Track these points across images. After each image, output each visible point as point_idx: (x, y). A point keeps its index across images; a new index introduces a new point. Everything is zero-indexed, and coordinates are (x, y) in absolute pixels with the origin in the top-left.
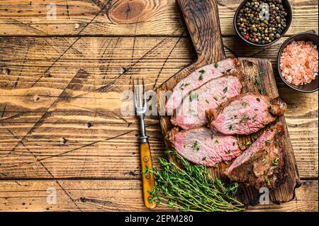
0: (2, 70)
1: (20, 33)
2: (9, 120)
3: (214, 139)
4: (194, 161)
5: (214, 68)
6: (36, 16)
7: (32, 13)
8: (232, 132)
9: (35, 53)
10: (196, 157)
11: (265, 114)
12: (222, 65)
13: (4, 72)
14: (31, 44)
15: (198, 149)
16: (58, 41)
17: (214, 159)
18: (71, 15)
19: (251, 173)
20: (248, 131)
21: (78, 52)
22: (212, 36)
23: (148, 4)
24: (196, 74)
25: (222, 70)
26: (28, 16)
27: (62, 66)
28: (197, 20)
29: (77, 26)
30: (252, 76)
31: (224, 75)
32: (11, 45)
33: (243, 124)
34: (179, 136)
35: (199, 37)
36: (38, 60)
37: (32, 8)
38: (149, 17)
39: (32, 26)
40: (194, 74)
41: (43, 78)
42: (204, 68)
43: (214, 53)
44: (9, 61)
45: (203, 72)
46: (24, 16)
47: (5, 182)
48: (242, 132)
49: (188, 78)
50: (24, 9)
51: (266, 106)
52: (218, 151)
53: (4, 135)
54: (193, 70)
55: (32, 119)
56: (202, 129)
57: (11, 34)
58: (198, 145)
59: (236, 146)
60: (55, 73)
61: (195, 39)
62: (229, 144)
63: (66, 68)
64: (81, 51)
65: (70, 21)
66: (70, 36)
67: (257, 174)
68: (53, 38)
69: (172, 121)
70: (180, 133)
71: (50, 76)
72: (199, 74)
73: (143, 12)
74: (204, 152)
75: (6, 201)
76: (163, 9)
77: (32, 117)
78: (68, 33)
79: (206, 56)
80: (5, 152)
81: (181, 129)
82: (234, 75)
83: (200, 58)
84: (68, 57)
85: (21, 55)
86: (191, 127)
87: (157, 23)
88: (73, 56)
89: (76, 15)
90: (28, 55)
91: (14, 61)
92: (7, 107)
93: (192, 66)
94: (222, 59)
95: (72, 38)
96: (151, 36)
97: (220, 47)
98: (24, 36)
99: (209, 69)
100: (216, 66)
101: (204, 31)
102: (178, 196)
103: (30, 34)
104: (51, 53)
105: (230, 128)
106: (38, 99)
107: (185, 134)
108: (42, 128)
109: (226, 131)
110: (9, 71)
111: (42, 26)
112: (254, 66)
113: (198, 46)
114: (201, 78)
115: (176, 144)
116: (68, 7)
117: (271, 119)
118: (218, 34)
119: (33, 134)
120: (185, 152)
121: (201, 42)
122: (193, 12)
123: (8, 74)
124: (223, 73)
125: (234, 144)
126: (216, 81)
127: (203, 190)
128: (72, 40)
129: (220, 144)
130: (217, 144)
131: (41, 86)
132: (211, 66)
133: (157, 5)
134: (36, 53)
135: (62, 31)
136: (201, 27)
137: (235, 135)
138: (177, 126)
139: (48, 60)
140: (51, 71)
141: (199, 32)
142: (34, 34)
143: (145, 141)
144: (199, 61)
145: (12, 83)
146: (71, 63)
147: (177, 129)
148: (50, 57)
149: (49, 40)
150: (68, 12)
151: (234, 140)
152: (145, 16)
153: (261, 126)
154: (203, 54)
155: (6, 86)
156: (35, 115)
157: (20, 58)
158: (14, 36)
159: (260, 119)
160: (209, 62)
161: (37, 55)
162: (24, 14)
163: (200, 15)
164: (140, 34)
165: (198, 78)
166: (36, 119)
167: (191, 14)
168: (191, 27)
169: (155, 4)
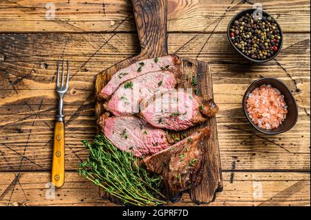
0: (40, 64)
1: (58, 30)
2: (46, 113)
3: (143, 130)
4: (121, 148)
5: (153, 62)
6: (74, 14)
7: (70, 11)
8: (161, 125)
9: (72, 49)
10: (123, 145)
11: (196, 113)
12: (162, 61)
13: (42, 66)
14: (69, 40)
15: (126, 137)
16: (94, 37)
17: (141, 150)
18: (107, 13)
19: (166, 165)
20: (177, 127)
21: (114, 48)
22: (157, 33)
23: (181, 3)
24: (136, 66)
25: (161, 65)
26: (66, 14)
27: (97, 61)
28: (146, 16)
29: (113, 23)
30: (190, 76)
31: (163, 69)
32: (49, 41)
33: (173, 119)
34: (108, 121)
35: (145, 32)
36: (74, 55)
37: (70, 6)
38: (181, 14)
39: (69, 23)
40: (134, 65)
41: (79, 72)
42: (144, 61)
43: (157, 50)
44: (48, 56)
45: (142, 64)
46: (63, 14)
47: (41, 174)
48: (172, 127)
49: (128, 68)
50: (63, 8)
51: (198, 105)
52: (146, 142)
53: (40, 127)
54: (134, 61)
55: (69, 112)
56: (132, 118)
57: (50, 30)
58: (127, 133)
59: (164, 139)
60: (91, 67)
61: (141, 33)
62: (158, 136)
63: (102, 62)
64: (116, 46)
65: (106, 18)
66: (106, 32)
67: (171, 168)
68: (89, 35)
69: (105, 105)
70: (110, 118)
71: (86, 70)
72: (139, 66)
73: (176, 10)
74: (132, 141)
75: (41, 192)
76: (194, 7)
77: (68, 110)
78: (104, 30)
79: (149, 51)
80: (42, 144)
81: (112, 115)
82: (171, 71)
83: (144, 52)
84: (104, 53)
85: (59, 51)
86: (122, 114)
87: (189, 20)
88: (109, 52)
89: (111, 13)
90: (65, 51)
91: (51, 56)
92: (44, 101)
93: (134, 58)
94: (163, 55)
95: (108, 35)
96: (183, 32)
97: (163, 45)
98: (62, 33)
99: (148, 62)
100: (156, 61)
101: (150, 27)
102: (105, 176)
103: (68, 31)
104: (88, 49)
105: (160, 121)
106: (74, 92)
107: (115, 120)
108: (77, 120)
109: (155, 124)
110: (46, 66)
111: (80, 23)
112: (194, 67)
113: (143, 40)
114: (139, 70)
115: (105, 129)
116: (104, 5)
117: (200, 118)
118: (163, 31)
119: (69, 126)
120: (114, 138)
121: (147, 36)
122: (143, 8)
123: (46, 68)
124: (162, 68)
125: (162, 137)
126: (153, 74)
127: (129, 177)
128: (108, 36)
129: (148, 136)
130: (145, 136)
131: (77, 80)
132: (152, 61)
133: (189, 3)
134: (74, 48)
135: (98, 28)
136: (148, 23)
137: (164, 129)
138: (108, 111)
139: (85, 55)
140: (87, 65)
141: (146, 27)
142: (72, 31)
143: (61, 119)
144: (142, 54)
145: (49, 77)
146: (107, 58)
147: (108, 114)
148: (86, 52)
149: (86, 36)
150: (104, 10)
151: (163, 133)
152: (178, 14)
153: (190, 124)
154: (146, 49)
155: (43, 80)
156: (71, 108)
157: (58, 53)
158: (52, 32)
159: (189, 117)
160: (151, 57)
161: (74, 50)
162: (62, 12)
163: (148, 12)
164: (172, 30)
165: (137, 69)
166: (72, 112)
167: (141, 9)
168: (139, 21)
169: (187, 2)
